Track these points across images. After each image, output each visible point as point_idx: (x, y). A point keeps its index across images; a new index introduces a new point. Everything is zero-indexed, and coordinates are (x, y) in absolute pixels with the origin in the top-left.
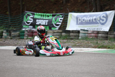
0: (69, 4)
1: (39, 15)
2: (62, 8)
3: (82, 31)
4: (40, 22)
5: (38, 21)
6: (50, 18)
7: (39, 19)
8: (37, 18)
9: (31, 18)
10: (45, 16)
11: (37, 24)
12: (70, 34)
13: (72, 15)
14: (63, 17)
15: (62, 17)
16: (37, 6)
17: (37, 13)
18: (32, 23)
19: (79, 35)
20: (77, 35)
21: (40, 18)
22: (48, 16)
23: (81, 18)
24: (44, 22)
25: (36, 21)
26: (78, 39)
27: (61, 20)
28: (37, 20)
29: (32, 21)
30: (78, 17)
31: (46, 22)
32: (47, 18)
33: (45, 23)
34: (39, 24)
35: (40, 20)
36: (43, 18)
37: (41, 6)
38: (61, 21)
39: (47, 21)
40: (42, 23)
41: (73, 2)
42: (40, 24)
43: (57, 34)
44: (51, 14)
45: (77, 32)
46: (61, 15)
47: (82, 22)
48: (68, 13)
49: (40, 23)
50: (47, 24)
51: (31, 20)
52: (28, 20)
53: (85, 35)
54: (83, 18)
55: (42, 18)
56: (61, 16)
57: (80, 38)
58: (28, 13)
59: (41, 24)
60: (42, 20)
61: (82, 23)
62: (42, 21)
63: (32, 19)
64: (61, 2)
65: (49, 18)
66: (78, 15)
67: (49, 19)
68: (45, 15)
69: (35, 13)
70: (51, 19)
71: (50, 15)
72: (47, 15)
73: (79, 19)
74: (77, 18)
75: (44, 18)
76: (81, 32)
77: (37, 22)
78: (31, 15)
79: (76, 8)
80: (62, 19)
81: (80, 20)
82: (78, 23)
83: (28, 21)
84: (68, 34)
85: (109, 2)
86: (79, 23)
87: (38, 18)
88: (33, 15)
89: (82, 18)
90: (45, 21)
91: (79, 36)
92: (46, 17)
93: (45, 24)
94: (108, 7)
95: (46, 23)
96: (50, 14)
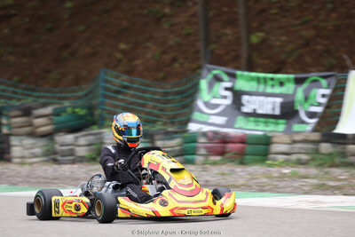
5: (248, 102)
6: (288, 90)
7: (250, 94)
9: (227, 89)
10: (272, 83)
11: (244, 110)
12: (344, 148)
14: (332, 86)
17: (246, 73)
22: (282, 84)
25: (240, 100)
27: (323, 96)
28: (245, 98)
31: (275, 103)
32: (278, 90)
33: (271, 106)
34: (251, 111)
35: (255, 98)
38: (325, 100)
42: (255, 110)
43: (301, 148)
44: (292, 76)
46: (324, 77)
49: (254, 107)
50: (277, 112)
51: (225, 97)
52: (214, 97)
55: (261, 88)
56: (324, 82)
58: (215, 72)
60: (262, 98)
63: (228, 94)
67: (285, 91)
68: (272, 79)
69: (239, 73)
70: (290, 92)
71: (288, 80)
75: (269, 90)
77: (243, 105)
78: (225, 78)
84: (339, 148)
87: (248, 89)
90: (270, 99)
92: (273, 86)
95: (274, 109)
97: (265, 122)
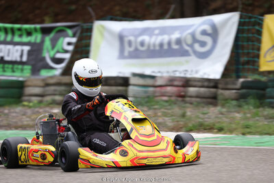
2: (73, 7)
4: (1, 52)
6: (36, 40)
10: (19, 33)
13: (103, 27)
14: (78, 34)
15: (74, 36)
21: (2, 39)
22: (29, 34)
23: (132, 38)
24: (17, 51)
27: (69, 44)
30: (125, 33)
31: (22, 51)
32: (25, 39)
33: (19, 54)
35: (2, 46)
36: (12, 39)
38: (71, 48)
39: (26, 48)
40: (8, 55)
42: (2, 57)
43: (55, 90)
44: (39, 26)
46: (70, 27)
47: (136, 49)
48: (92, 22)
49: (2, 55)
50: (25, 59)
54: (140, 39)
55: (9, 38)
56: (70, 32)
59: (7, 58)
60: (10, 47)
62: (9, 50)
65: (32, 39)
66: (124, 30)
71: (36, 30)
72: (26, 29)
73: (126, 40)
74: (121, 38)
75: (17, 39)
80: (74, 40)
81: (130, 43)
82: (126, 54)
90: (19, 48)
92: (21, 36)
93: (18, 59)
95: (21, 56)
96: (33, 26)
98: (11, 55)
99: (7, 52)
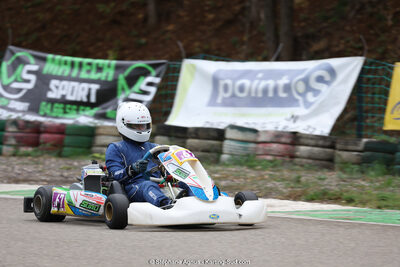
0: (171, 27)
1: (66, 63)
2: (143, 41)
3: (235, 131)
4: (63, 88)
5: (57, 87)
6: (107, 77)
7: (61, 78)
8: (54, 73)
9: (29, 72)
10: (88, 68)
11: (50, 95)
12: (185, 143)
13: (194, 67)
14: (162, 75)
15: (157, 76)
16: (43, 27)
17: (58, 57)
18: (29, 91)
19: (221, 146)
20: (213, 145)
21: (66, 73)
22: (99, 69)
23: (229, 82)
24: (83, 89)
25: (48, 84)
26: (217, 161)
27: (150, 84)
28: (54, 83)
29: (30, 86)
30: (221, 76)
31: (90, 90)
32: (94, 76)
33: (85, 93)
34: (59, 97)
35: (65, 83)
36: (79, 74)
37: (58, 32)
39: (95, 87)
40: (72, 94)
41: (186, 19)
42: (64, 96)
44: (114, 62)
45: (215, 134)
47: (234, 96)
48: (179, 58)
49: (64, 93)
50: (93, 99)
51: (28, 81)
53: (245, 149)
54: (239, 83)
55: (75, 73)
57: (225, 157)
58: (19, 54)
59: (70, 98)
60: (75, 84)
61: (232, 102)
62: (73, 88)
64: (141, 16)
65: (102, 76)
66: (220, 71)
67: (103, 78)
68: (89, 64)
69: (50, 56)
70: (110, 78)
71: (109, 66)
72: (97, 65)
73: (222, 83)
74: (215, 81)
75: (84, 75)
76: (229, 134)
77: (50, 90)
78: (32, 60)
79: (197, 44)
80: (157, 80)
81: (226, 88)
82: (219, 100)
83: (16, 85)
84: (178, 143)
85: (325, 25)
86: (224, 99)
87: (60, 73)
88: (42, 63)
89: (234, 80)
90: (86, 86)
91: (220, 152)
92: (89, 72)
93: (85, 100)
94: (321, 45)
95: (88, 96)
96: (107, 62)
97: (77, 110)
98: (75, 93)
99: (70, 90)
